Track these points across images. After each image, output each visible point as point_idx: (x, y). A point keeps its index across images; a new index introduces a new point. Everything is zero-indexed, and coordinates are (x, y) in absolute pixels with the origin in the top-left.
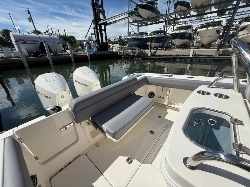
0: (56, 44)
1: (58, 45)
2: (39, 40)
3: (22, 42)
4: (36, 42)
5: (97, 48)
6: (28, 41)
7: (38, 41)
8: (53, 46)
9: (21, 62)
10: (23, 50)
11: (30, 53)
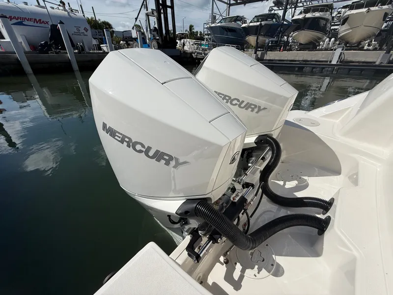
0: (82, 30)
1: (86, 33)
2: (49, 20)
3: (14, 21)
4: (43, 25)
5: (158, 43)
6: (28, 20)
7: (47, 23)
8: (75, 34)
9: (18, 63)
10: (20, 39)
11: (33, 46)
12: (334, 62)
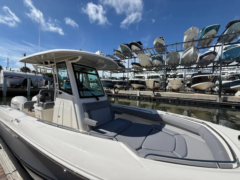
1: (40, 81)
2: (25, 77)
3: (9, 77)
4: (22, 78)
6: (15, 77)
8: (35, 81)
11: (12, 85)
12: (138, 95)
